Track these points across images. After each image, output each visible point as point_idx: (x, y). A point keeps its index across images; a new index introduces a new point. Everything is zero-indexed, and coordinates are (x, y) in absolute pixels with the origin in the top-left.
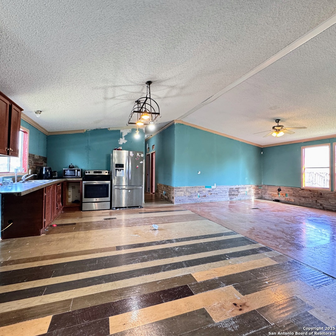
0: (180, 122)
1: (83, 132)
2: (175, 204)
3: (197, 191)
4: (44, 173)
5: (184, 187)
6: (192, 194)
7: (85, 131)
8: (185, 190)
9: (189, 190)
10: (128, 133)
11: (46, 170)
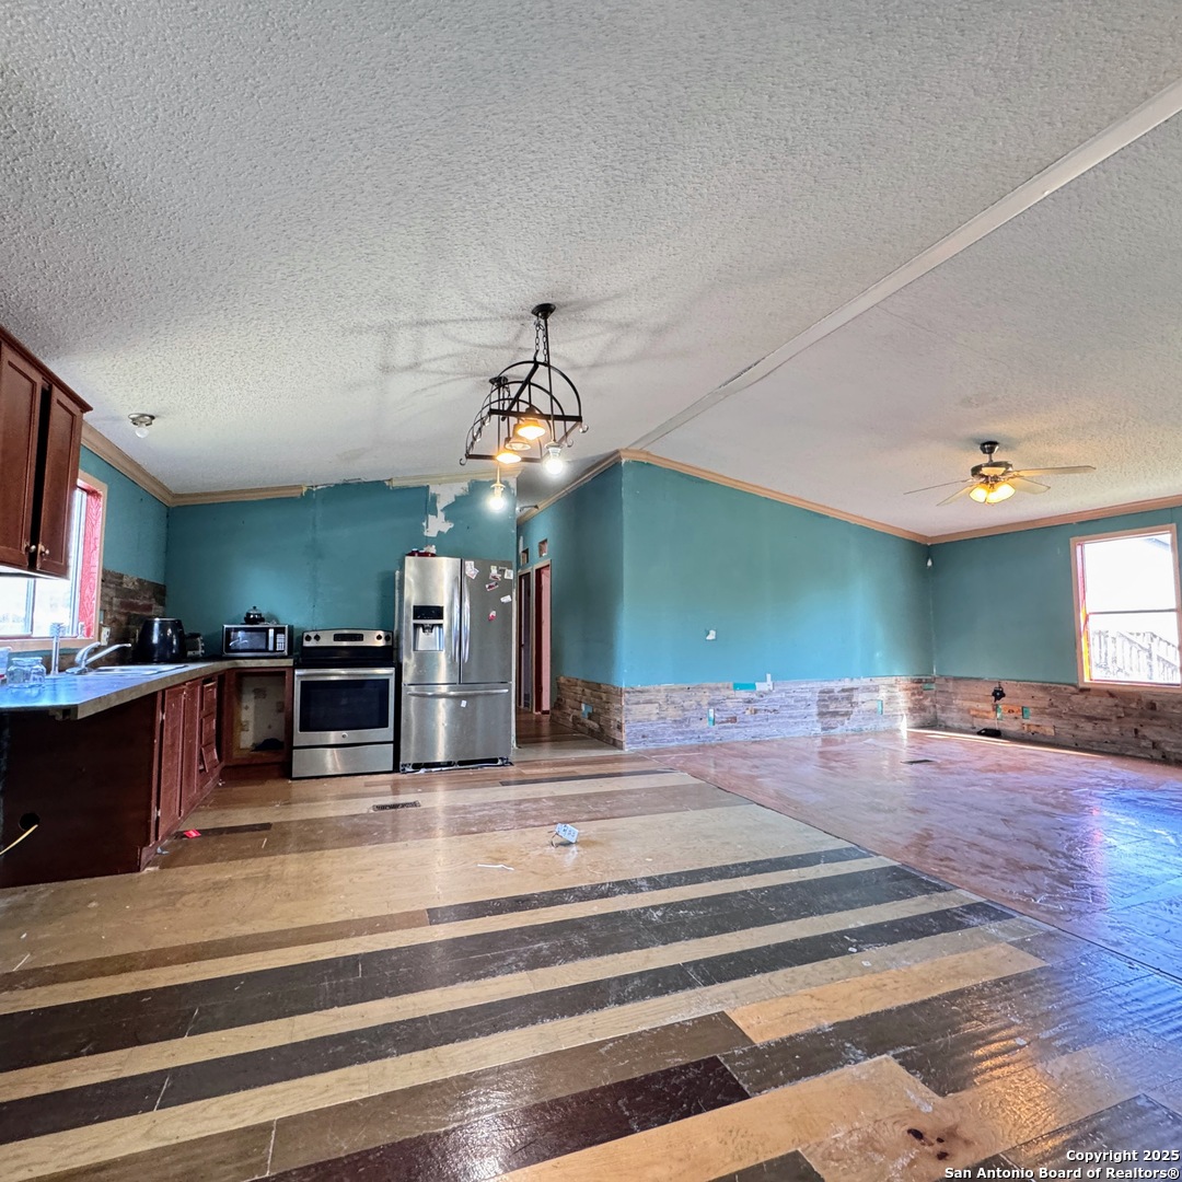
0: (642, 458)
1: (295, 493)
2: (627, 749)
3: (706, 702)
4: (155, 640)
5: (657, 687)
6: (688, 714)
7: (305, 490)
8: (661, 697)
9: (677, 698)
10: (456, 497)
11: (163, 627)
